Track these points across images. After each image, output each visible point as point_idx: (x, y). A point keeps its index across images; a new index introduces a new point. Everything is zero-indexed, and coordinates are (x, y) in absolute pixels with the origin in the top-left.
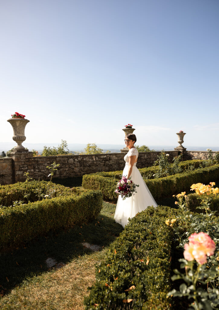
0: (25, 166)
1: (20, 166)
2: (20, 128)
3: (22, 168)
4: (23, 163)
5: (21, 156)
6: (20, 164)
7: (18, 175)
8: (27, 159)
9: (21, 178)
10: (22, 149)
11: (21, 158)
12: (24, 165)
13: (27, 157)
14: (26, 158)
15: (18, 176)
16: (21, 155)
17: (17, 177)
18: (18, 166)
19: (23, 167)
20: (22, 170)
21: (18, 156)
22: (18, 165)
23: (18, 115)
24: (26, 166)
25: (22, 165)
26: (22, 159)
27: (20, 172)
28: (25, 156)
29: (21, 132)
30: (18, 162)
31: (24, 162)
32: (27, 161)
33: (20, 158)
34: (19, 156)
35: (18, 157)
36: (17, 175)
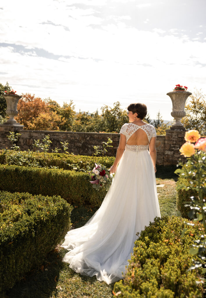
0: (176, 146)
1: (170, 145)
2: (177, 102)
3: (173, 148)
4: (175, 142)
5: (173, 134)
6: (171, 143)
7: (168, 155)
8: (180, 139)
9: (170, 159)
10: (177, 127)
11: (173, 137)
12: (175, 144)
13: (180, 136)
14: (179, 137)
15: (167, 156)
16: (173, 133)
17: (166, 157)
18: (168, 145)
19: (174, 147)
20: (172, 150)
21: (169, 134)
22: (168, 144)
23: (179, 88)
24: (178, 146)
25: (173, 144)
26: (174, 138)
27: (170, 152)
28: (178, 135)
29: (177, 107)
30: (169, 140)
31: (176, 141)
32: (180, 141)
33: (172, 136)
34: (170, 134)
35: (169, 135)
36: (166, 155)
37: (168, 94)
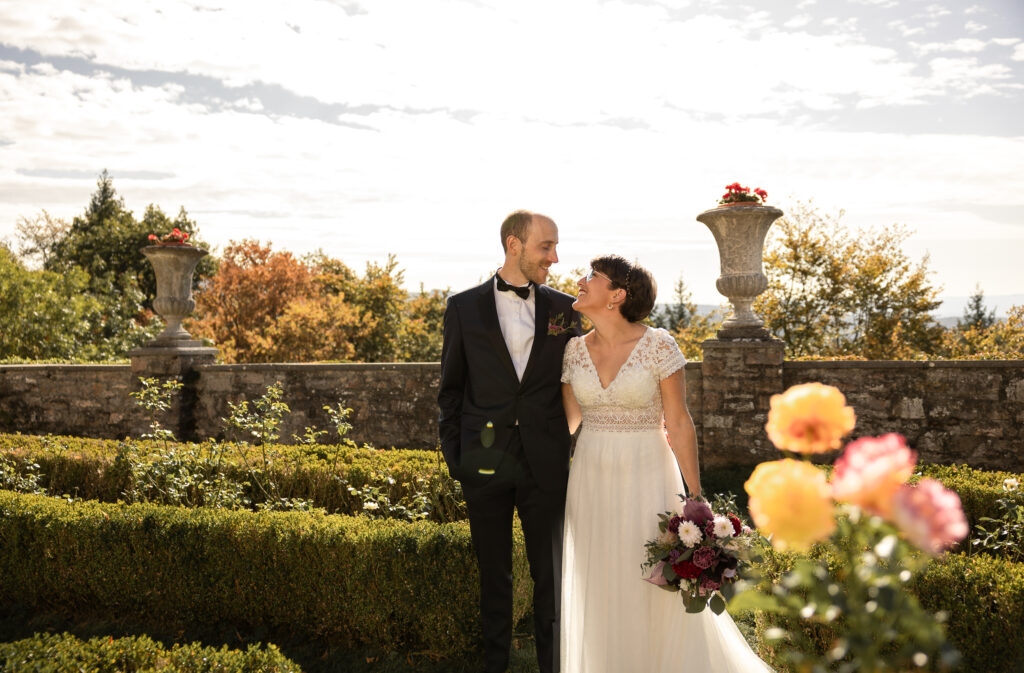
0: (743, 396)
1: (722, 394)
2: (734, 242)
3: (733, 406)
4: (736, 384)
5: (727, 354)
6: (722, 386)
7: (714, 429)
8: (756, 370)
9: (725, 443)
10: (742, 328)
11: (729, 364)
12: (739, 391)
13: (754, 362)
14: (751, 366)
15: (712, 433)
16: (729, 350)
17: (709, 437)
18: (714, 394)
19: (735, 400)
20: (730, 412)
21: (714, 354)
22: (714, 390)
23: (738, 197)
24: (748, 396)
25: (731, 391)
26: (731, 368)
27: (722, 419)
28: (745, 358)
29: (737, 261)
30: (716, 377)
31: (740, 379)
32: (753, 379)
33: (725, 363)
34: (719, 355)
35: (715, 359)
36: (709, 429)
37: (701, 218)
